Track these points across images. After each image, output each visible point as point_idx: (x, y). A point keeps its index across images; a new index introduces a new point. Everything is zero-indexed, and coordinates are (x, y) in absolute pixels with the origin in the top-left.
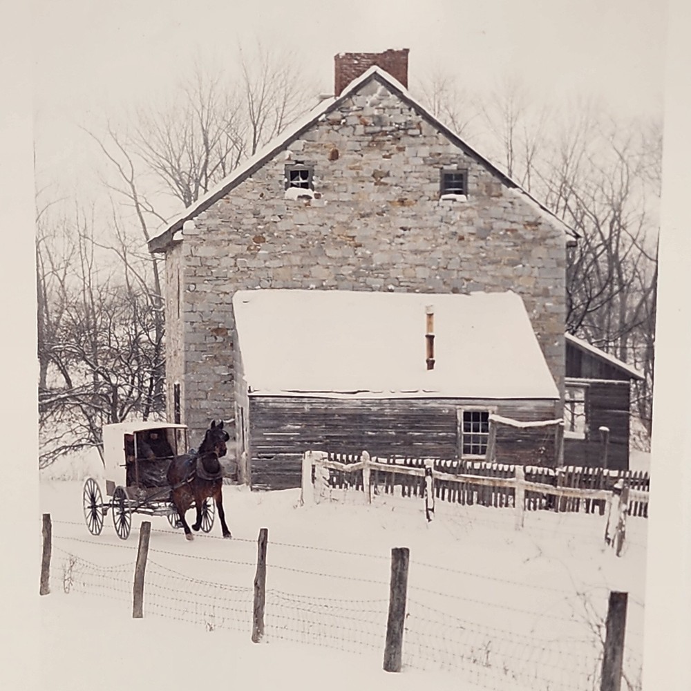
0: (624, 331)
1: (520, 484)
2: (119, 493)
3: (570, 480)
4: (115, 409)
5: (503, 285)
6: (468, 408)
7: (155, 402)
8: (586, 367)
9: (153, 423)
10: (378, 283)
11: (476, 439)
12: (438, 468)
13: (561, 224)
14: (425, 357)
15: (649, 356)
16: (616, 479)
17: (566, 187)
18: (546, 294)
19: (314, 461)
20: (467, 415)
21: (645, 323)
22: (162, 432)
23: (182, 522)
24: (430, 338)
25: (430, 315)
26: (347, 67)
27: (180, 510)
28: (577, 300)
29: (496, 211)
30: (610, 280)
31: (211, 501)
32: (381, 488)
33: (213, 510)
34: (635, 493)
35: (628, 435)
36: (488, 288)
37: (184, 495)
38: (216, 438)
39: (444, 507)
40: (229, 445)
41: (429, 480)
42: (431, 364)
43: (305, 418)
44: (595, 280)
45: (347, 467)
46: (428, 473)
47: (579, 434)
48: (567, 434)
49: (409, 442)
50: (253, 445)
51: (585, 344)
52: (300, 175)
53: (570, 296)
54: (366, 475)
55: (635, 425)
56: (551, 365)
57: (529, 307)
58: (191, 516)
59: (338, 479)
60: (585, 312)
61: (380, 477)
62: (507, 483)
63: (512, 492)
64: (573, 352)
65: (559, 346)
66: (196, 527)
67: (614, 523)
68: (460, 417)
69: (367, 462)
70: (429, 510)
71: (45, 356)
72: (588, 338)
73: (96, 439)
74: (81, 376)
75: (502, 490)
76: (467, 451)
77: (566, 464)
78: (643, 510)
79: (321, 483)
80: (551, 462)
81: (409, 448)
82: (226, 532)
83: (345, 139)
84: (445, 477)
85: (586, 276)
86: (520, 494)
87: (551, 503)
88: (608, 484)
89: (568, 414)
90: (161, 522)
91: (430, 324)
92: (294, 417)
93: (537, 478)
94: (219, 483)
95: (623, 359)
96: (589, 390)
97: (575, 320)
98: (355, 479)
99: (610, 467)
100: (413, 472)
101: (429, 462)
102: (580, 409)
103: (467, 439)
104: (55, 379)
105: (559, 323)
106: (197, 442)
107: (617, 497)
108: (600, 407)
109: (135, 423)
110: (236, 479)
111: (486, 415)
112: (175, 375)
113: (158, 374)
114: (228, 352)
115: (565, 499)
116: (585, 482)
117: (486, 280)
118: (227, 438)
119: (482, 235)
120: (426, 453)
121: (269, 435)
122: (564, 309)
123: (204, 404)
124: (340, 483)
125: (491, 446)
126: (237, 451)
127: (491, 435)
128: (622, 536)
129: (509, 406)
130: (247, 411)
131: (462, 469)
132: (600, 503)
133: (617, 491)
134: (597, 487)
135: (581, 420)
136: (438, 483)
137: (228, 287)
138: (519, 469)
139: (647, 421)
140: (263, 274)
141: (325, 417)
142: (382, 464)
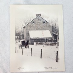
0: (57, 32)
1: (50, 44)
2: (21, 45)
3: (53, 43)
4: (21, 39)
5: (48, 29)
7: (24, 39)
8: (54, 35)
9: (24, 40)
10: (39, 30)
13: (52, 25)
15: (58, 34)
17: (52, 23)
18: (51, 30)
19: (35, 43)
21: (58, 32)
22: (24, 41)
25: (43, 32)
26: (37, 15)
29: (47, 24)
34: (58, 44)
38: (28, 41)
39: (44, 46)
42: (43, 35)
43: (34, 40)
47: (54, 40)
51: (54, 33)
52: (34, 22)
55: (58, 39)
58: (26, 47)
59: (37, 44)
60: (54, 31)
61: (40, 44)
65: (52, 34)
69: (39, 43)
71: (16, 36)
73: (19, 42)
74: (18, 37)
75: (48, 44)
76: (46, 41)
78: (59, 45)
80: (52, 42)
81: (42, 41)
83: (37, 20)
84: (44, 43)
85: (54, 29)
87: (52, 45)
88: (56, 43)
90: (24, 47)
98: (38, 44)
100: (42, 43)
102: (54, 38)
104: (17, 37)
106: (27, 41)
109: (22, 40)
110: (29, 44)
112: (25, 37)
113: (24, 37)
116: (54, 43)
119: (46, 26)
123: (27, 39)
125: (48, 41)
126: (30, 42)
129: (49, 38)
130: (30, 39)
131: (46, 43)
137: (29, 30)
139: (59, 39)
141: (36, 39)
142: (40, 43)
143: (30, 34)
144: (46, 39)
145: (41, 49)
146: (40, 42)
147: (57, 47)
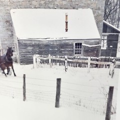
0: (119, 19)
1: (89, 62)
3: (102, 60)
6: (76, 42)
8: (108, 30)
10: (52, 6)
11: (78, 50)
12: (69, 58)
14: (65, 28)
16: (113, 59)
18: (99, 9)
19: (36, 57)
20: (76, 44)
23: (4, 73)
24: (67, 23)
25: (67, 16)
27: (3, 69)
28: (107, 11)
30: (117, 5)
31: (10, 67)
32: (54, 64)
33: (11, 70)
34: (117, 62)
35: (117, 48)
36: (83, 7)
37: (4, 66)
38: (10, 52)
39: (69, 68)
40: (14, 53)
41: (66, 61)
42: (67, 30)
43: (33, 46)
44: (113, 4)
45: (45, 59)
46: (66, 60)
47: (105, 48)
48: (102, 48)
49: (61, 52)
50: (20, 53)
51: (108, 23)
53: (105, 9)
54: (50, 61)
56: (99, 30)
57: (94, 13)
58: (6, 71)
59: (43, 62)
60: (109, 14)
61: (53, 61)
62: (86, 61)
63: (87, 64)
64: (105, 26)
65: (101, 24)
66: (8, 74)
67: (112, 70)
68: (74, 45)
69: (50, 57)
70: (66, 69)
72: (109, 22)
75: (84, 63)
76: (76, 53)
77: (101, 56)
79: (38, 63)
80: (97, 56)
82: (15, 75)
84: (70, 60)
85: (110, 3)
86: (89, 64)
87: (97, 66)
89: (102, 43)
91: (67, 18)
92: (30, 46)
93: (94, 60)
94: (12, 63)
95: (118, 27)
96: (108, 36)
97: (106, 16)
98: (47, 62)
99: (112, 56)
100: (62, 59)
101: (66, 57)
102: (106, 41)
103: (76, 50)
105: (102, 18)
106: (5, 53)
107: (113, 64)
108: (111, 41)
110: (16, 62)
111: (81, 44)
114: (10, 28)
115: (100, 65)
116: (105, 60)
117: (82, 5)
118: (13, 51)
120: (65, 54)
121: (24, 50)
122: (104, 13)
123: (6, 42)
124: (43, 63)
125: (82, 52)
126: (16, 55)
127: (82, 49)
128: (113, 73)
129: (87, 41)
130: (17, 44)
131: (74, 58)
132: (109, 65)
133: (113, 62)
134: (108, 61)
135: (106, 44)
136: (68, 62)
137: (9, 8)
138: (89, 58)
140: (18, 4)
141: (38, 45)
142: (54, 58)
143: (14, 25)
144: (79, 45)
145: (59, 80)
146: (53, 53)
147: (112, 74)
